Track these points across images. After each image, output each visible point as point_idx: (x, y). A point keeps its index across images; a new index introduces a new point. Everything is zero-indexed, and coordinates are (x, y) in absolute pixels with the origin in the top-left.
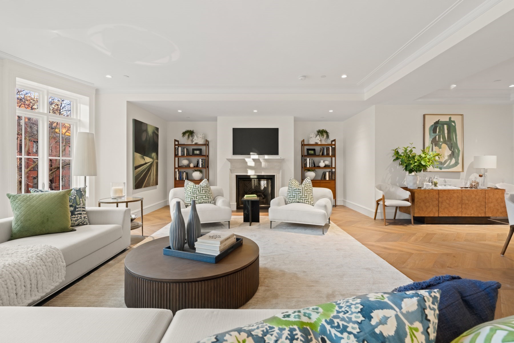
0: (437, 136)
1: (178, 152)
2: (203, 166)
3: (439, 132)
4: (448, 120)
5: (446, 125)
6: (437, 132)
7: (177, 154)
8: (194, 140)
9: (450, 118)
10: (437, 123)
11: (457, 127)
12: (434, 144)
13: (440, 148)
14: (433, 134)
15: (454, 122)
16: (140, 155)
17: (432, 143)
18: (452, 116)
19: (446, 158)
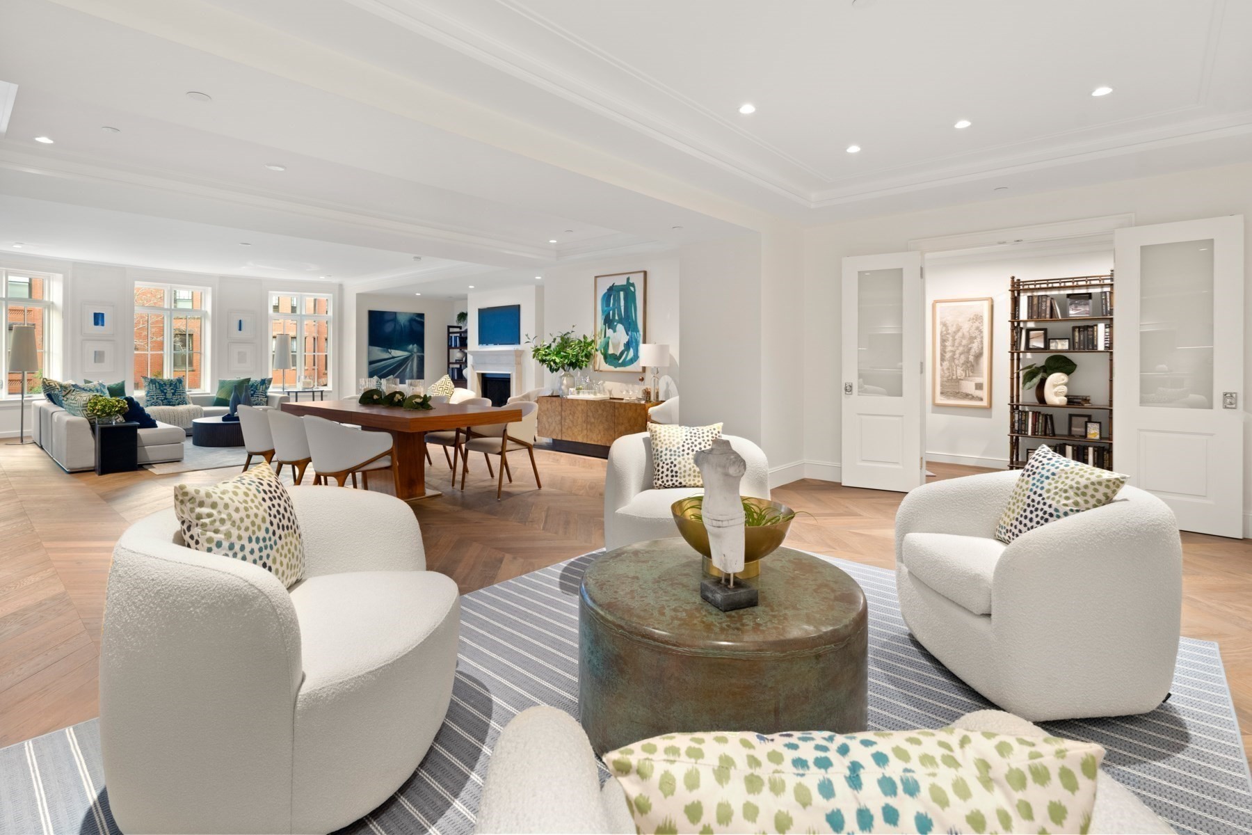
0: (611, 311)
3: (614, 305)
4: (625, 283)
5: (622, 291)
6: (611, 306)
9: (628, 279)
10: (611, 289)
11: (637, 294)
12: (607, 324)
13: (615, 331)
14: (606, 309)
15: (633, 285)
16: (380, 348)
18: (629, 276)
19: (622, 348)
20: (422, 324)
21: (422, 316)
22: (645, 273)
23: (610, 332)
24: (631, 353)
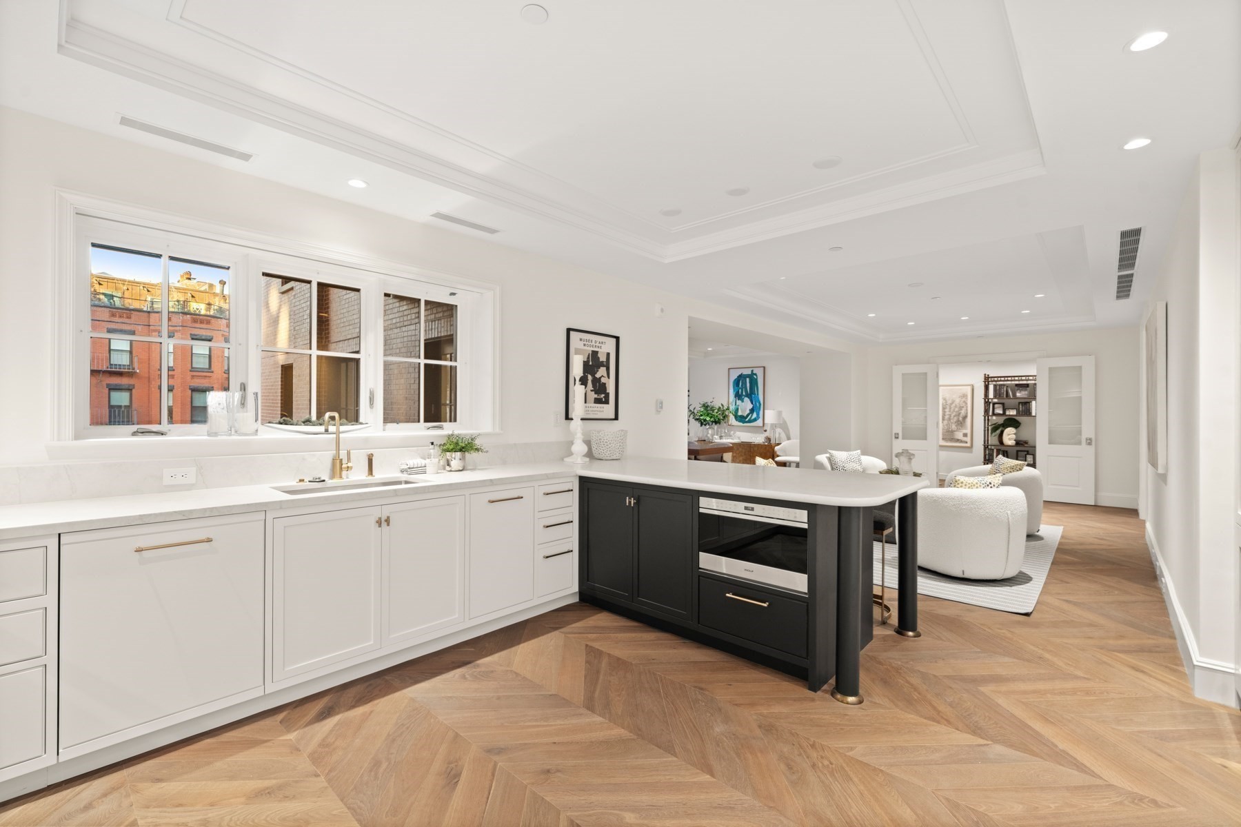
22: (764, 367)
23: (739, 402)
24: (755, 415)
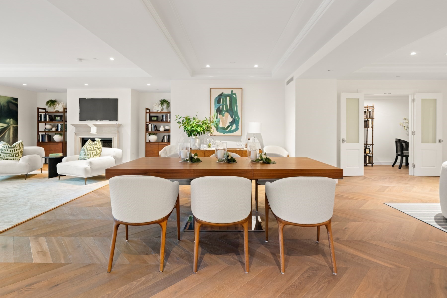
0: (221, 106)
1: (41, 118)
2: (61, 130)
3: (223, 103)
4: (230, 93)
5: (228, 96)
6: (221, 103)
7: (40, 119)
8: (56, 108)
9: (232, 91)
10: (221, 95)
11: (237, 98)
12: (218, 112)
13: (223, 116)
14: (217, 104)
15: (235, 94)
17: (217, 112)
18: (233, 90)
19: (228, 124)
20: (17, 105)
21: (16, 99)
22: (243, 89)
23: (220, 116)
24: (234, 127)
